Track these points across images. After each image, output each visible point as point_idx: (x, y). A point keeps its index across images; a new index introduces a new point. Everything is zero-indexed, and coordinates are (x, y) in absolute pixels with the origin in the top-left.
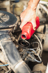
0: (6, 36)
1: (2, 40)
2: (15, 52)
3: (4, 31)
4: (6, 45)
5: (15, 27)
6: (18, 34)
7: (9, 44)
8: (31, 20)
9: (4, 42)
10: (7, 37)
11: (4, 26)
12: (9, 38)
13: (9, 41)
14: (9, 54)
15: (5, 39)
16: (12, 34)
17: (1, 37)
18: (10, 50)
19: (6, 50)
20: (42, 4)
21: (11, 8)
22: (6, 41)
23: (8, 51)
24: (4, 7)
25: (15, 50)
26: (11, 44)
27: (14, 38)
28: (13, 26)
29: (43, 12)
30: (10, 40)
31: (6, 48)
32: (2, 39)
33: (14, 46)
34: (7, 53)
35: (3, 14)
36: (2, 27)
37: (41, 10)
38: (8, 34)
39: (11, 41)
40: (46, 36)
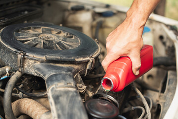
0: (64, 78)
1: (54, 86)
2: (79, 114)
3: (62, 68)
4: (61, 96)
5: (89, 64)
6: (97, 84)
7: (68, 96)
8: (129, 51)
9: (59, 89)
10: (66, 81)
11: (64, 58)
12: (70, 83)
13: (70, 89)
14: (64, 115)
15: (62, 84)
16: (80, 78)
17: (54, 78)
18: (67, 107)
19: (59, 106)
20: (167, 26)
21: (92, 27)
22: (62, 89)
23: (63, 109)
24: (77, 25)
25: (79, 110)
26: (73, 96)
27: (84, 87)
28: (84, 59)
29: (168, 44)
30: (72, 87)
31: (59, 103)
32: (56, 83)
33: (78, 101)
34: (60, 112)
35: (68, 35)
36: (59, 58)
37: (165, 40)
38: (70, 75)
39: (75, 89)
40: (165, 98)
